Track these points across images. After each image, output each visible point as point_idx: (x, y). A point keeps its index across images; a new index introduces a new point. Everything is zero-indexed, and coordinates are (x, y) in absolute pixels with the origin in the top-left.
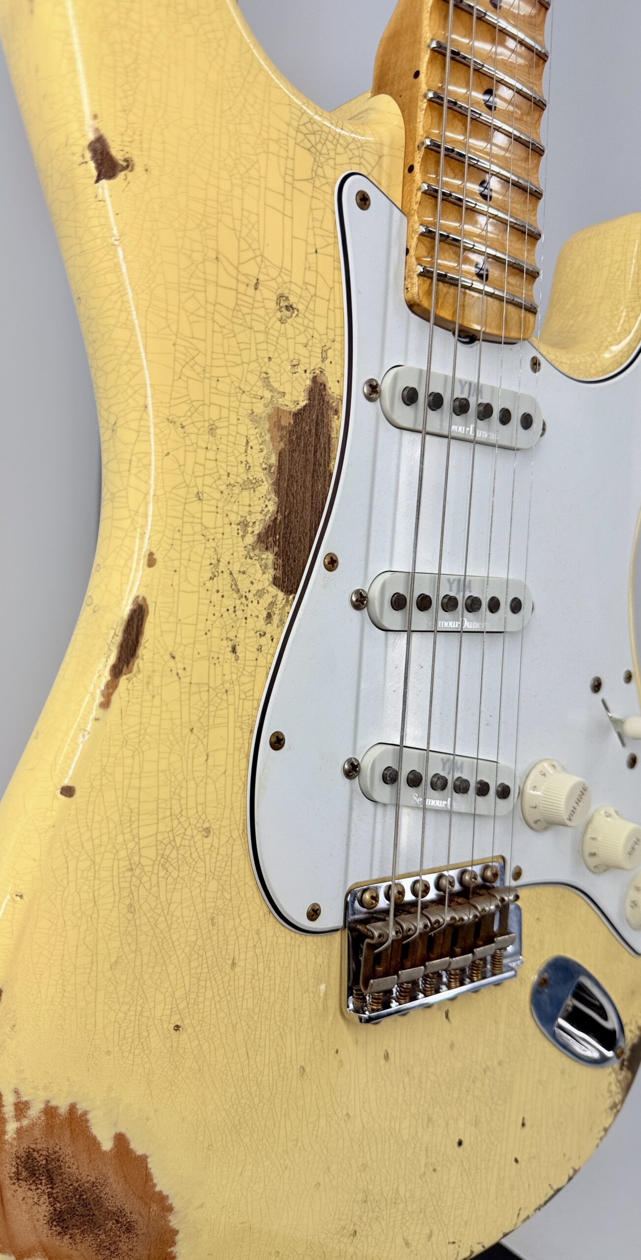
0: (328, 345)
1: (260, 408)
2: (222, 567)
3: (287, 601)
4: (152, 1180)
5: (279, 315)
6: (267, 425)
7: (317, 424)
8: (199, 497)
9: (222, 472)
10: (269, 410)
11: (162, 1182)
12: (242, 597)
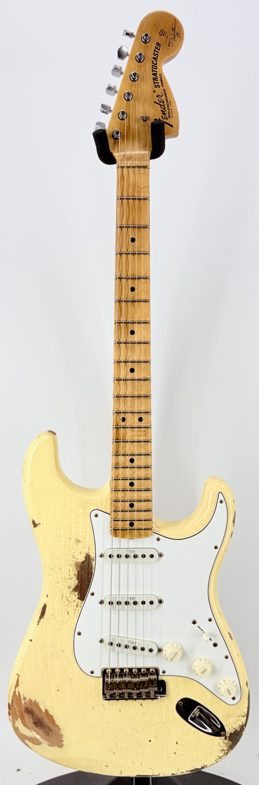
0: (90, 547)
1: (72, 563)
2: (64, 596)
3: (82, 602)
4: (55, 721)
5: (76, 543)
6: (74, 566)
7: (88, 563)
8: (58, 583)
9: (63, 577)
10: (75, 563)
11: (57, 722)
12: (69, 602)
